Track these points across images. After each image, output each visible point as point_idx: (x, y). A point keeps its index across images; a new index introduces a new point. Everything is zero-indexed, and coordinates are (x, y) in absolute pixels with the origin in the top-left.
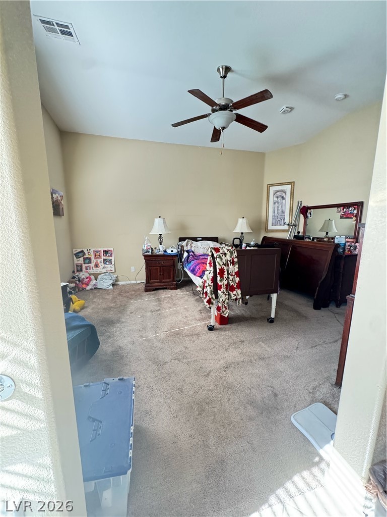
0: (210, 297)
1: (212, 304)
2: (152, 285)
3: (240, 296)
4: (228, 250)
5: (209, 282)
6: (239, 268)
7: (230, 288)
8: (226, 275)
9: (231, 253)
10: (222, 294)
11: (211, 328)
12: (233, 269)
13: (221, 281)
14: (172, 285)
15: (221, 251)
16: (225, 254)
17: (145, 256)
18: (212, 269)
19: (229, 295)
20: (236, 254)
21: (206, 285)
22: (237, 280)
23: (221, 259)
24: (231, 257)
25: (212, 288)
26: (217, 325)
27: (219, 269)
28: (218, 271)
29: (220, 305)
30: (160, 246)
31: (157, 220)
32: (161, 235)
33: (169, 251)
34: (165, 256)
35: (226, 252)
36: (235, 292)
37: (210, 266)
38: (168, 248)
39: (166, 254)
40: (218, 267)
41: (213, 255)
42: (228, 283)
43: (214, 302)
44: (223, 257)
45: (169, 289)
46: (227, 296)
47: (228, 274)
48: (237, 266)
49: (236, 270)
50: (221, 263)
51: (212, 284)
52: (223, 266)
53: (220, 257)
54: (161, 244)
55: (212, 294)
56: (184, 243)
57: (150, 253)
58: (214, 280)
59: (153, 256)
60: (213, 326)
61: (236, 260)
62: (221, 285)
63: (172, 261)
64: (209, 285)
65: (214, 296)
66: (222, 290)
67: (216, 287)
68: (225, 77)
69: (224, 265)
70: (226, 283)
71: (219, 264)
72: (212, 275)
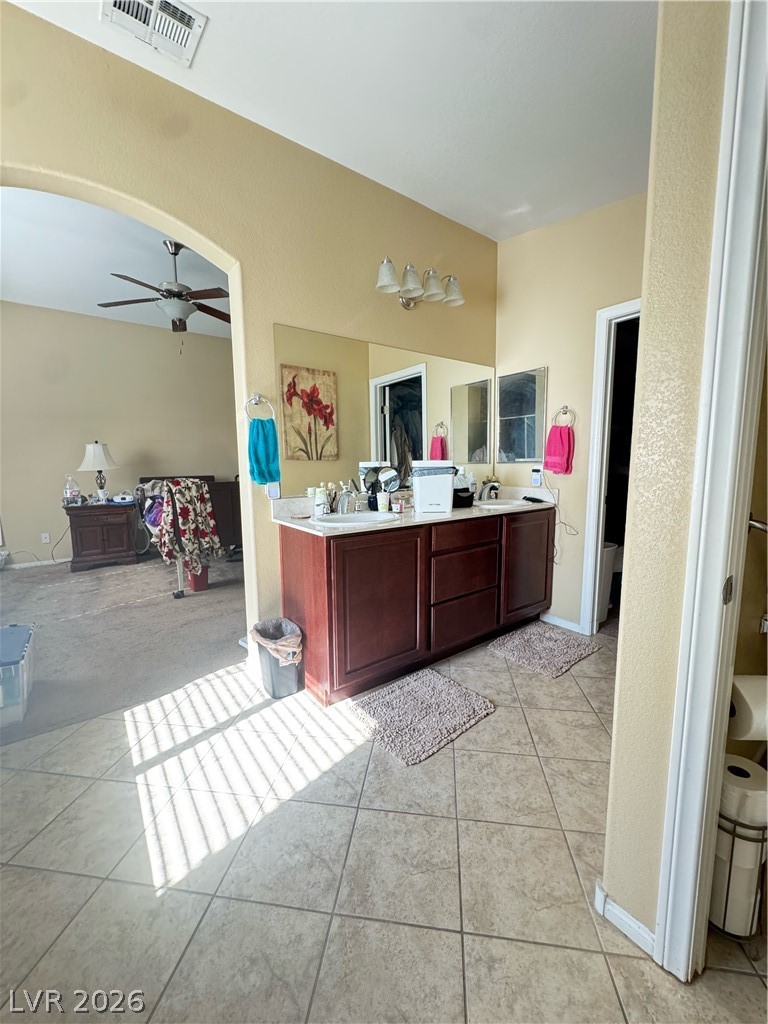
0: (171, 548)
1: (175, 558)
2: (86, 559)
3: (219, 545)
4: (193, 483)
5: (168, 527)
6: (212, 506)
7: (198, 534)
8: (192, 516)
9: (199, 487)
10: (187, 542)
11: (179, 595)
12: (203, 509)
13: (184, 524)
14: (128, 556)
15: (183, 484)
16: (189, 489)
17: (69, 510)
18: (170, 509)
19: (200, 544)
20: (206, 488)
21: (164, 532)
22: (212, 523)
23: (183, 495)
24: (198, 491)
25: (172, 535)
26: (188, 590)
27: (181, 508)
28: (179, 511)
29: (187, 558)
30: (100, 492)
31: (90, 448)
32: (100, 472)
33: (117, 499)
34: (110, 507)
35: (190, 485)
36: (207, 539)
37: (168, 505)
38: (117, 495)
39: (112, 503)
40: (178, 505)
41: (170, 491)
42: (197, 527)
43: (178, 555)
44: (187, 492)
45: (121, 564)
46: (196, 546)
47: (196, 515)
48: (210, 504)
49: (209, 510)
50: (183, 500)
51: (172, 530)
52: (186, 505)
53: (180, 492)
54: (102, 488)
55: (172, 544)
56: (147, 486)
57: (79, 504)
58: (174, 523)
59: (85, 507)
60: (182, 592)
61: (207, 496)
62: (185, 530)
63: (125, 516)
64: (167, 532)
65: (177, 547)
66: (187, 536)
67: (178, 533)
68: (175, 254)
69: (189, 502)
70: (193, 526)
71: (179, 500)
72: (171, 517)
